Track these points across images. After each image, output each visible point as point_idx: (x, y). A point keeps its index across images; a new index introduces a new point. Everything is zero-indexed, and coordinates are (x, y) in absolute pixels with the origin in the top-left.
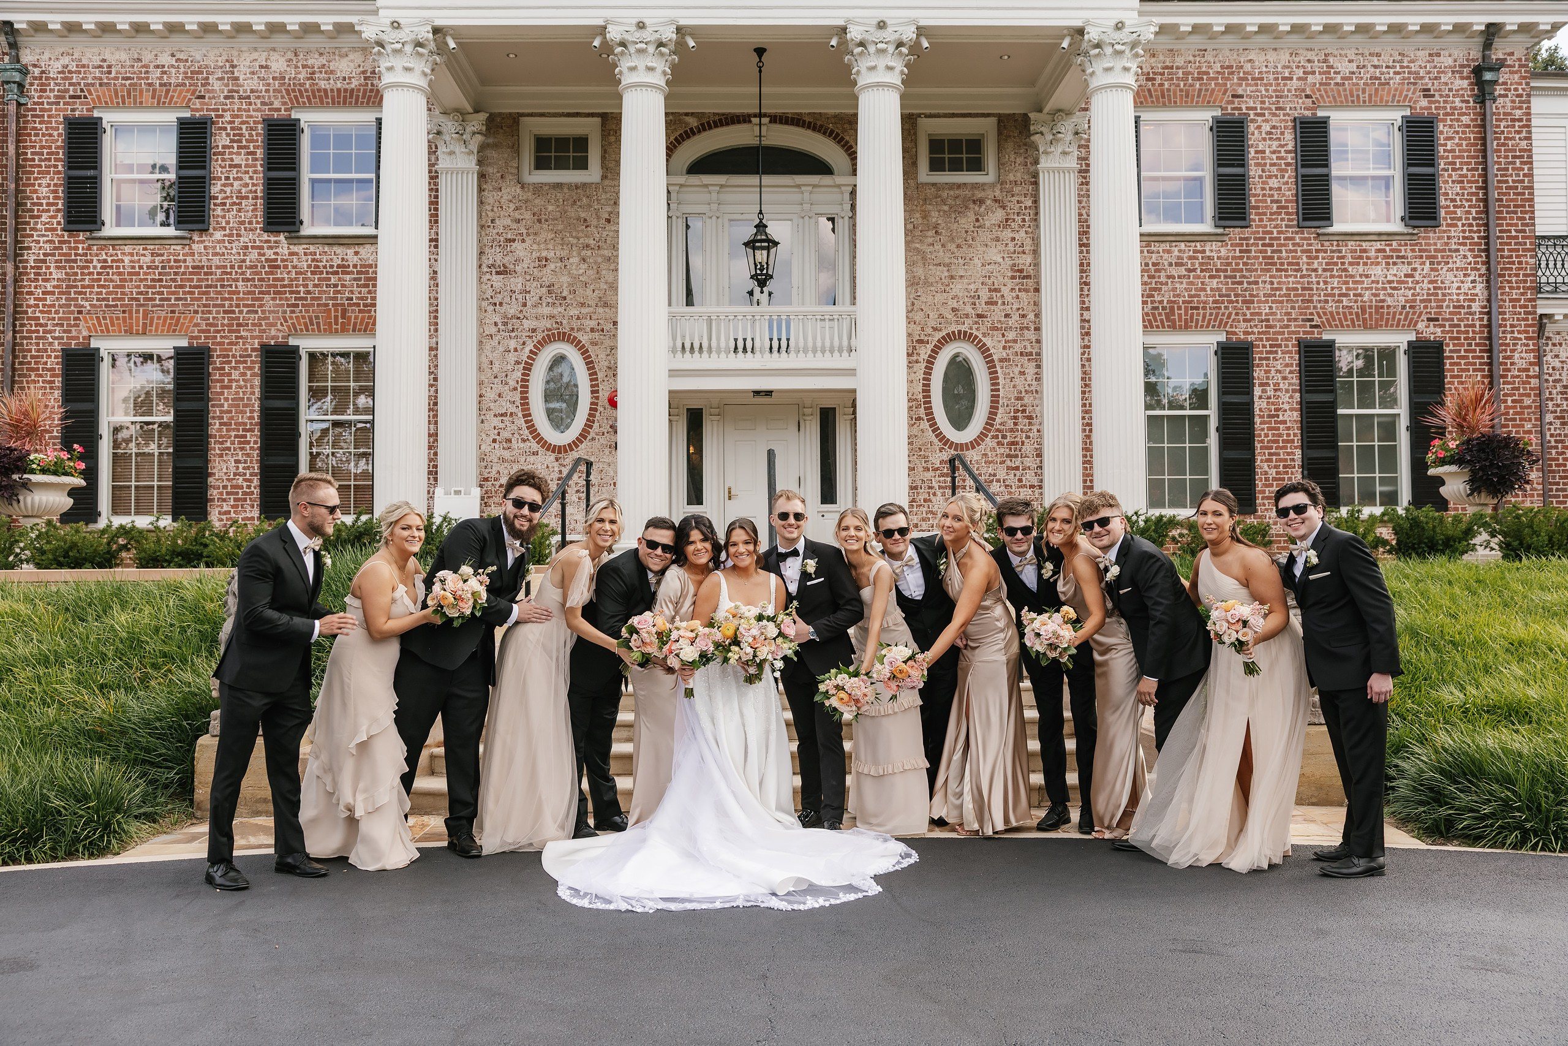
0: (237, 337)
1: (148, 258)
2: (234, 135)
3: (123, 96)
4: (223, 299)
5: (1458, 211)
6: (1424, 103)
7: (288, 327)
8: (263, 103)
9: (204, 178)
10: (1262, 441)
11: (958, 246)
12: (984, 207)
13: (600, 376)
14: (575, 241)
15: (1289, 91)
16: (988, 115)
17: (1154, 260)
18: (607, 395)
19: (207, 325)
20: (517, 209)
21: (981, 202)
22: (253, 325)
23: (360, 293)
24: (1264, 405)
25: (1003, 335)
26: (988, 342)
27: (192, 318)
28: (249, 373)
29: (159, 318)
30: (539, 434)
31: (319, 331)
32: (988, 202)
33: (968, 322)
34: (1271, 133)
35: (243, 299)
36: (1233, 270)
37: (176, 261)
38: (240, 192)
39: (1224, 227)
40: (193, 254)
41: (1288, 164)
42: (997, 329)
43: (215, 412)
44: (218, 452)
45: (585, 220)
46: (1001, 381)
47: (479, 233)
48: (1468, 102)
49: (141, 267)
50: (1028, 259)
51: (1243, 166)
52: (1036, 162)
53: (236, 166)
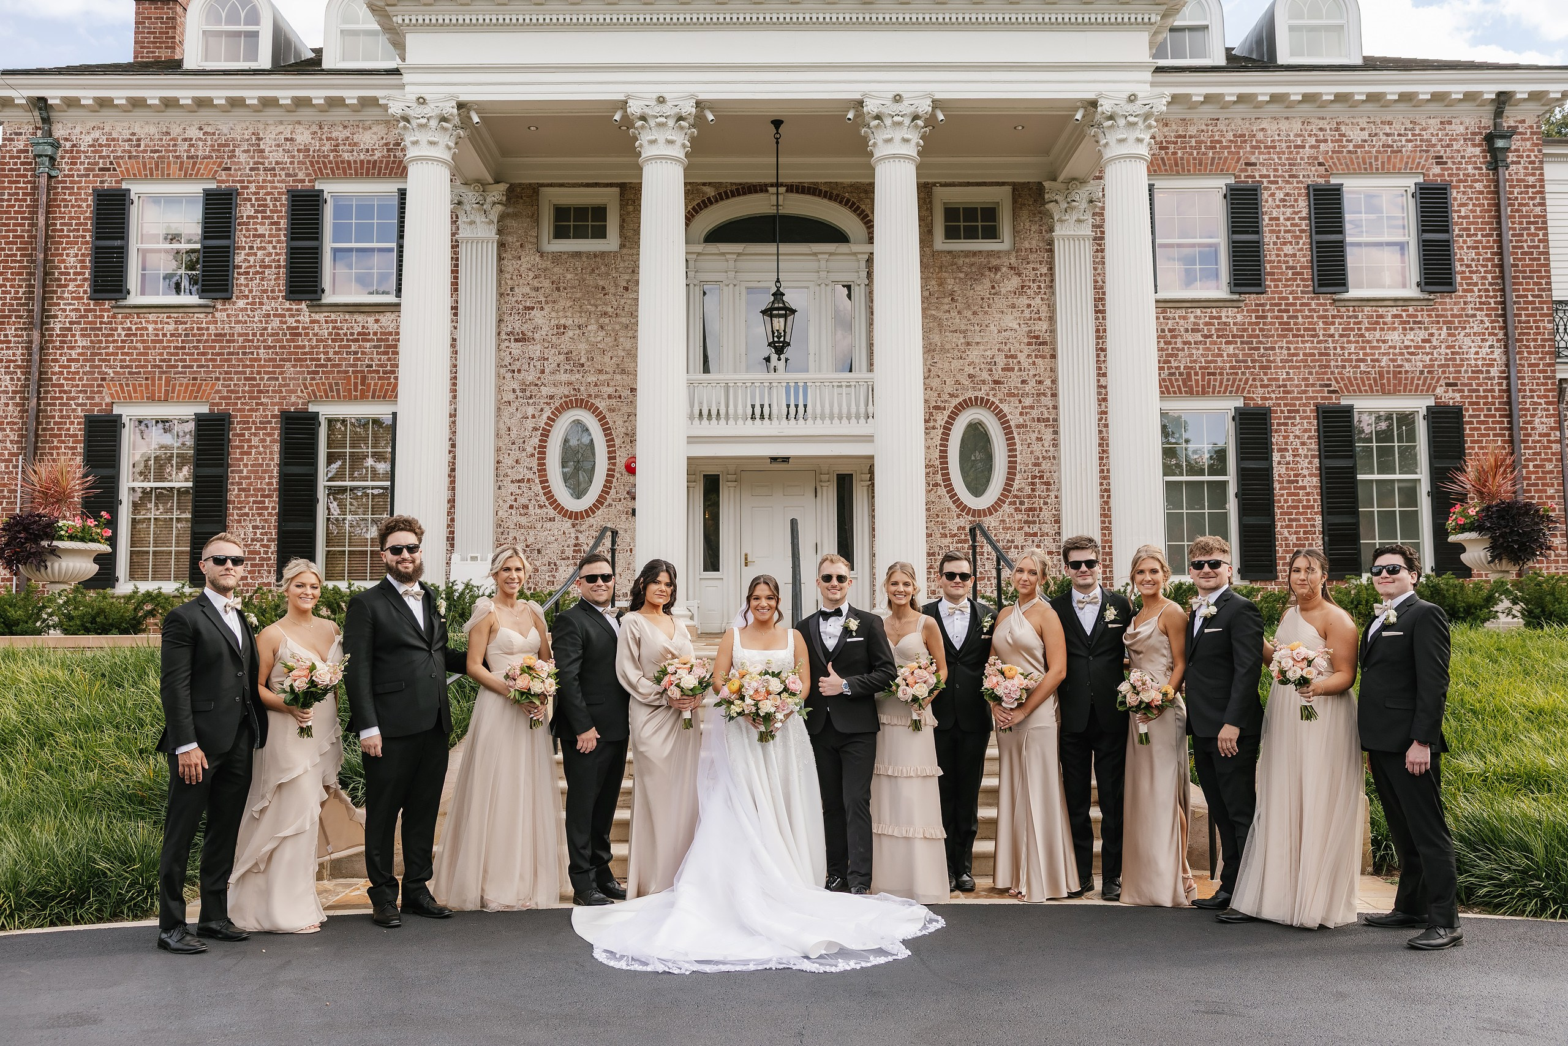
0: (257, 404)
1: (172, 326)
2: (259, 206)
3: (151, 169)
4: (245, 366)
5: (1474, 276)
6: (1437, 170)
7: (308, 393)
8: (288, 175)
9: (229, 247)
10: (1282, 507)
11: (975, 313)
12: (999, 274)
13: (617, 442)
14: (593, 309)
15: (1302, 158)
16: (1003, 184)
17: (1170, 326)
18: (624, 461)
19: (228, 391)
20: (536, 277)
21: (997, 269)
22: (274, 391)
23: (380, 360)
24: (1283, 471)
25: (1020, 402)
26: (1005, 408)
27: (214, 385)
28: (268, 439)
29: (181, 385)
30: (556, 500)
31: (339, 397)
32: (1004, 269)
33: (985, 388)
34: (1285, 200)
35: (264, 366)
36: (1250, 336)
37: (199, 329)
38: (263, 261)
39: (1240, 293)
40: (216, 322)
41: (1302, 231)
42: (1014, 395)
43: (234, 478)
44: (236, 517)
45: (603, 288)
46: (1018, 447)
47: (498, 301)
48: (1481, 169)
49: (164, 335)
50: (1044, 326)
51: (1257, 233)
52: (1051, 230)
53: (260, 236)
